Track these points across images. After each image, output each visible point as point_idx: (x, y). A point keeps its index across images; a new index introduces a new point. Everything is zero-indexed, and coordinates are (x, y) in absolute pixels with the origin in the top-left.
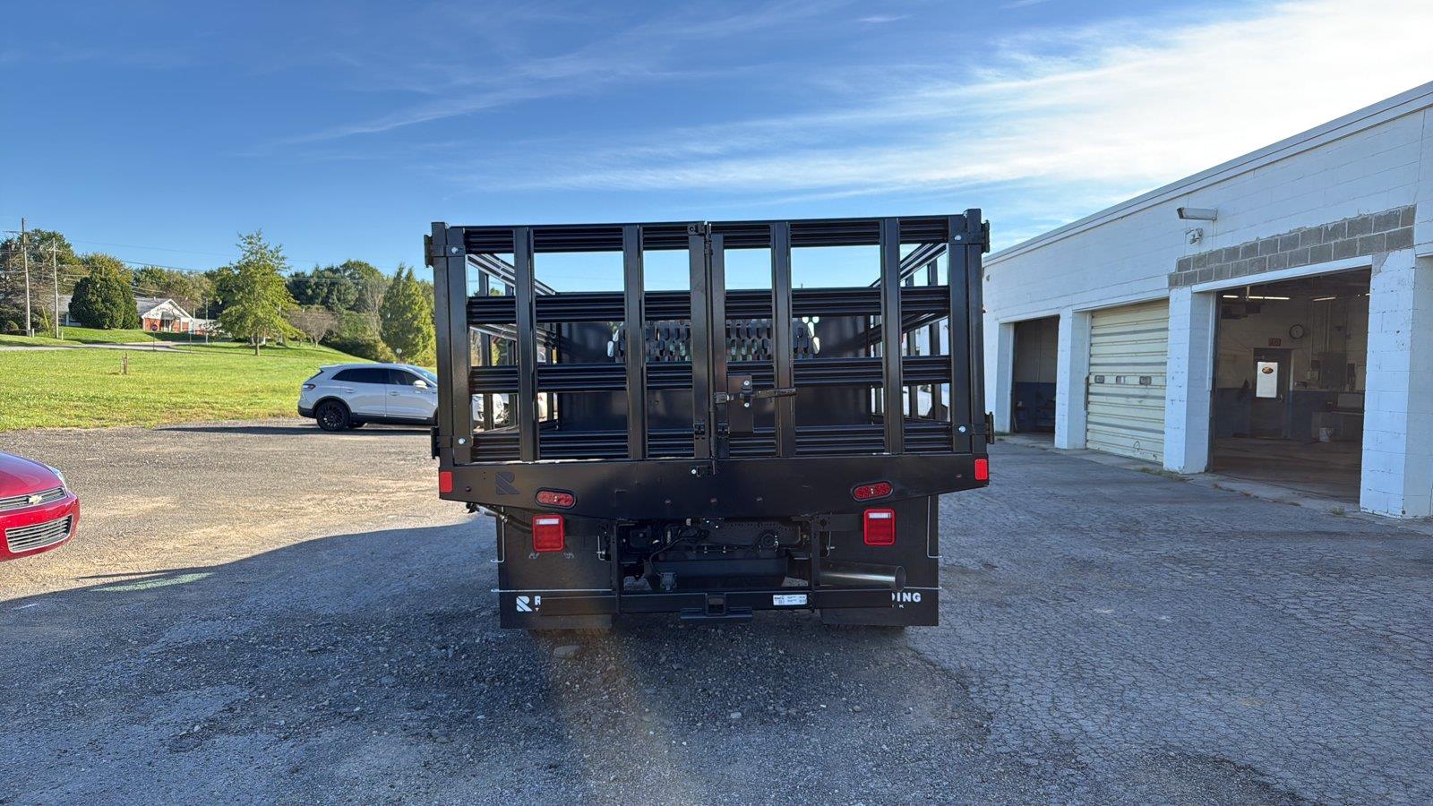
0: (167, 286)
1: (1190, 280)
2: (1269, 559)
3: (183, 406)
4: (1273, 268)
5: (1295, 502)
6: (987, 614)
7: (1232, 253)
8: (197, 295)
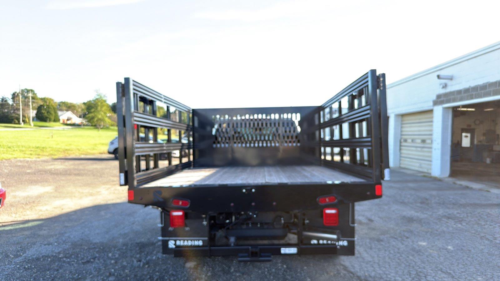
0: (70, 107)
1: (442, 103)
2: (486, 217)
3: (69, 150)
4: (476, 98)
5: (488, 190)
6: (373, 246)
7: (459, 92)
8: (80, 110)
